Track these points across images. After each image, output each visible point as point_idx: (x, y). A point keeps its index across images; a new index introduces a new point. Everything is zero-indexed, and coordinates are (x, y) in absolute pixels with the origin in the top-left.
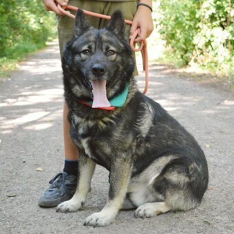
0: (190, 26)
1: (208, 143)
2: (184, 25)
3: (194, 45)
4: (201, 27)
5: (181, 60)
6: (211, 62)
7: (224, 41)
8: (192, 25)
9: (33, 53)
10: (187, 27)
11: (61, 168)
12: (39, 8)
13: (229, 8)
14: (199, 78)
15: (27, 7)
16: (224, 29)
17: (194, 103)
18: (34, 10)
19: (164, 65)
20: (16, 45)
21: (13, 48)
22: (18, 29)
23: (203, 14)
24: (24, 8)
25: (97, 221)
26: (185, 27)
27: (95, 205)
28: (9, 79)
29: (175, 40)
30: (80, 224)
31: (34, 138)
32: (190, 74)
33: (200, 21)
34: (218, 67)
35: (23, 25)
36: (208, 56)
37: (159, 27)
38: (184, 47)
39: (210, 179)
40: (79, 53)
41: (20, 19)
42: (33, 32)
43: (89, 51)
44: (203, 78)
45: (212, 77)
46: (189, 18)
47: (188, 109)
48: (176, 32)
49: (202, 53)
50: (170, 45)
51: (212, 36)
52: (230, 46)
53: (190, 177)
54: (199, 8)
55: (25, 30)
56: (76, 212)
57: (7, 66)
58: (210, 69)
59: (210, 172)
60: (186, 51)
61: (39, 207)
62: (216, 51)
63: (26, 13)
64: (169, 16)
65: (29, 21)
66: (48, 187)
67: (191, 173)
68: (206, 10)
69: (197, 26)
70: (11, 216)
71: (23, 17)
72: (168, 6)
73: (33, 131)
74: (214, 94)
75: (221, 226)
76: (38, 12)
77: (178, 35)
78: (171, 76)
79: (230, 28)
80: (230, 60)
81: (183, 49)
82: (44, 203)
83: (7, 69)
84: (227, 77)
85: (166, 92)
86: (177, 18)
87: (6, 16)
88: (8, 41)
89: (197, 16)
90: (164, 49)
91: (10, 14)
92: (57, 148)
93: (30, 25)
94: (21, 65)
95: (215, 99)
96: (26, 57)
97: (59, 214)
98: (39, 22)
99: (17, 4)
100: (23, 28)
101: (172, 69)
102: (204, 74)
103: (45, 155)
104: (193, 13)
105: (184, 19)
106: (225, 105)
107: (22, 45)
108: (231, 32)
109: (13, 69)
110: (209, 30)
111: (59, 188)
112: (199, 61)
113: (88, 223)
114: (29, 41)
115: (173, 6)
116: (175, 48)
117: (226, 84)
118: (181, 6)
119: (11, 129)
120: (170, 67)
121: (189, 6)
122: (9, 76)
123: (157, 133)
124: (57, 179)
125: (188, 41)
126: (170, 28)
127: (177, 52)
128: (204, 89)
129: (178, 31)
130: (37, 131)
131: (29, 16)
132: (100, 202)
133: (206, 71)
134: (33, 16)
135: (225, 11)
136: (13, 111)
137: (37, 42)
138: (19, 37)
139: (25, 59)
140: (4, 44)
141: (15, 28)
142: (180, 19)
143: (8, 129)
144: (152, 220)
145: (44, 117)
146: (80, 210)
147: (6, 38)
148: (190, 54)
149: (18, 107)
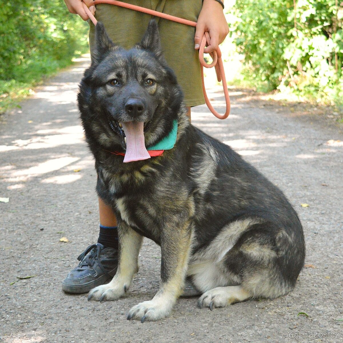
0: (280, 34)
1: (305, 202)
2: (271, 31)
3: (285, 62)
4: (294, 34)
5: (266, 82)
6: (309, 86)
7: (328, 55)
8: (282, 32)
9: (53, 74)
10: (275, 35)
11: (94, 238)
12: (61, 9)
13: (336, 7)
14: (292, 109)
15: (45, 7)
16: (328, 37)
17: (285, 144)
18: (54, 11)
19: (241, 90)
20: (29, 62)
21: (24, 66)
22: (32, 39)
23: (298, 16)
24: (40, 8)
25: (145, 312)
26: (271, 35)
27: (143, 290)
28: (20, 112)
29: (258, 54)
30: (122, 317)
31: (56, 196)
32: (279, 102)
33: (293, 26)
34: (320, 93)
35: (39, 34)
36: (305, 77)
37: (235, 36)
38: (271, 64)
39: (307, 253)
40: (103, 85)
41: (35, 25)
42: (53, 44)
43: (119, 81)
44: (299, 107)
45: (311, 107)
46: (277, 22)
47: (276, 152)
48: (259, 43)
49: (296, 73)
50: (250, 62)
51: (311, 48)
52: (336, 61)
53: (277, 251)
54: (292, 8)
55: (41, 41)
56: (117, 300)
57: (16, 93)
58: (307, 95)
59: (308, 242)
60: (273, 70)
61: (63, 294)
62: (316, 70)
63: (43, 17)
64: (248, 20)
65: (47, 27)
66: (76, 265)
67: (279, 245)
68: (301, 11)
69: (289, 34)
70: (23, 307)
71: (39, 23)
72: (248, 5)
73: (54, 185)
74: (313, 131)
75: (324, 319)
76: (60, 15)
77: (261, 46)
78: (253, 105)
79: (337, 36)
80: (337, 82)
81: (269, 67)
82: (71, 288)
83: (17, 97)
84: (333, 107)
85: (244, 128)
86: (260, 23)
87: (14, 21)
88: (17, 56)
89: (289, 19)
90: (242, 67)
91: (20, 17)
92: (89, 209)
93: (49, 33)
94: (37, 91)
95: (316, 139)
96: (44, 80)
97: (92, 304)
98: (62, 29)
99: (30, 3)
100: (39, 38)
101: (254, 95)
102: (300, 103)
103: (72, 219)
104: (283, 14)
105: (271, 24)
106: (330, 147)
107: (37, 63)
108: (338, 42)
109: (25, 97)
110: (306, 39)
111: (91, 266)
112: (292, 83)
113: (134, 315)
114: (47, 56)
115: (255, 4)
116: (258, 66)
117: (332, 116)
118: (266, 5)
119: (23, 182)
120: (251, 92)
121: (277, 4)
122: (19, 107)
123: (222, 189)
124: (89, 254)
125: (275, 56)
126: (250, 37)
127: (261, 71)
128: (300, 125)
129: (262, 41)
130: (60, 186)
131: (47, 21)
132: (151, 286)
133: (303, 98)
134: (54, 20)
135: (330, 11)
136: (25, 158)
137: (59, 58)
138: (34, 51)
139: (42, 82)
140: (12, 61)
141: (27, 38)
142: (264, 24)
143: (18, 183)
144: (225, 311)
145: (69, 165)
146: (122, 297)
147: (14, 52)
148: (279, 74)
149: (33, 152)
